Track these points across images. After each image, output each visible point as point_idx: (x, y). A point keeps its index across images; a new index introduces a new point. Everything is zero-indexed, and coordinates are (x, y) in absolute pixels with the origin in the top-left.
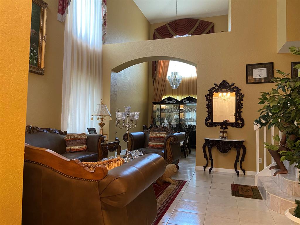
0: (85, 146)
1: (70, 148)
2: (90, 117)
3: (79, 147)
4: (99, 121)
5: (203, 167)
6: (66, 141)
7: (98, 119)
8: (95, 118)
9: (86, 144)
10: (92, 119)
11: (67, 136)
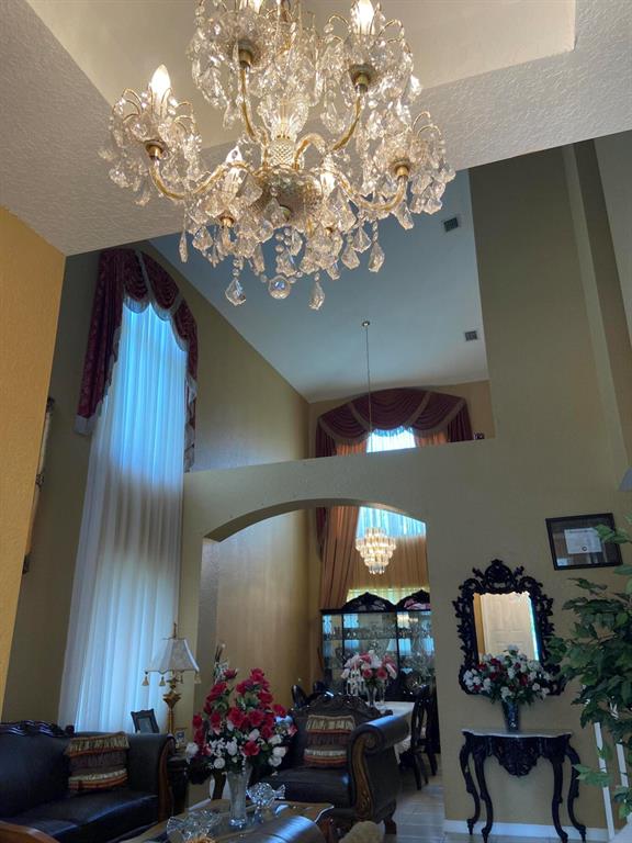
0: (122, 772)
1: (80, 782)
2: (141, 677)
3: (106, 776)
4: (166, 689)
5: (466, 824)
6: (69, 759)
7: (162, 684)
8: (155, 678)
9: (126, 766)
10: (146, 683)
11: (74, 742)
